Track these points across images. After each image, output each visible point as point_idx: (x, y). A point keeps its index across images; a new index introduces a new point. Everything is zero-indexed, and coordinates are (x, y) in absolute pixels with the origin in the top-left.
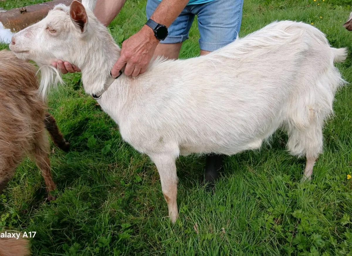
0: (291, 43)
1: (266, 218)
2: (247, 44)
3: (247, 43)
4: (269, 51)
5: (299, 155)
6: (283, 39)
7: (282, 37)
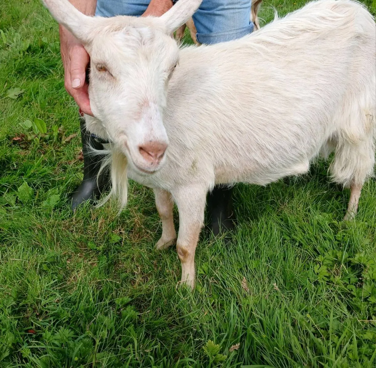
0: (343, 27)
1: (316, 271)
2: (293, 27)
3: (291, 25)
4: (318, 37)
5: (344, 182)
6: (332, 21)
7: (331, 19)
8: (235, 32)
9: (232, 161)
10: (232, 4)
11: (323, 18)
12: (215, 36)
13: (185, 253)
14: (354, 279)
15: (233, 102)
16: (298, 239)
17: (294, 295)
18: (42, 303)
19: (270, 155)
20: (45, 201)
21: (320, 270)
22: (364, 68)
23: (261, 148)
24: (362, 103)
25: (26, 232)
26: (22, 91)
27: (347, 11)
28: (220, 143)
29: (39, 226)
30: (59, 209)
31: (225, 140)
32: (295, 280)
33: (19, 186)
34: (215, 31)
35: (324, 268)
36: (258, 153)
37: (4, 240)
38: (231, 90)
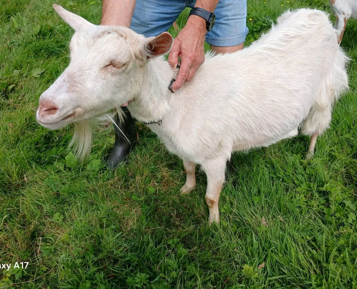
2: (287, 35)
3: (285, 33)
6: (310, 28)
7: (309, 26)
8: (237, 37)
9: (248, 137)
10: (235, 15)
11: (304, 26)
12: (222, 40)
13: (212, 202)
14: (323, 202)
15: (252, 97)
16: (281, 176)
17: (289, 219)
18: (114, 253)
19: (276, 130)
20: (89, 165)
21: (300, 198)
22: (328, 58)
23: (269, 126)
24: (328, 82)
25: (83, 194)
26: (43, 71)
27: (320, 19)
28: (240, 127)
29: (91, 188)
30: (102, 171)
31: (244, 124)
32: (287, 208)
33: (66, 156)
34: (222, 36)
35: (302, 196)
36: (268, 130)
37: (65, 202)
38: (250, 88)
